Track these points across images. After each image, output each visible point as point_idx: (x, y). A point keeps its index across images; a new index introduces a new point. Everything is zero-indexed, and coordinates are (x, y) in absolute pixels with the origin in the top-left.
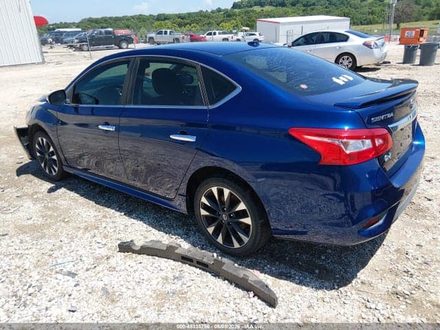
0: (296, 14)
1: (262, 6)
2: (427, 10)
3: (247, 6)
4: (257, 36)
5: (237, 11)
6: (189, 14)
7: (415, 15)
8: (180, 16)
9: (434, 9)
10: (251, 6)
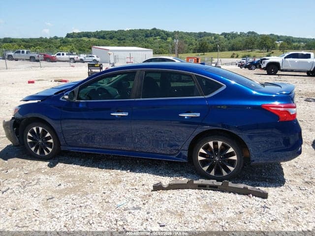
0: (113, 45)
1: (89, 37)
2: (191, 47)
3: (78, 37)
4: (95, 58)
5: (70, 39)
6: (32, 39)
7: (186, 49)
8: (23, 40)
9: (195, 46)
10: (81, 37)
